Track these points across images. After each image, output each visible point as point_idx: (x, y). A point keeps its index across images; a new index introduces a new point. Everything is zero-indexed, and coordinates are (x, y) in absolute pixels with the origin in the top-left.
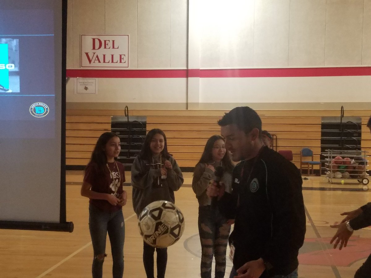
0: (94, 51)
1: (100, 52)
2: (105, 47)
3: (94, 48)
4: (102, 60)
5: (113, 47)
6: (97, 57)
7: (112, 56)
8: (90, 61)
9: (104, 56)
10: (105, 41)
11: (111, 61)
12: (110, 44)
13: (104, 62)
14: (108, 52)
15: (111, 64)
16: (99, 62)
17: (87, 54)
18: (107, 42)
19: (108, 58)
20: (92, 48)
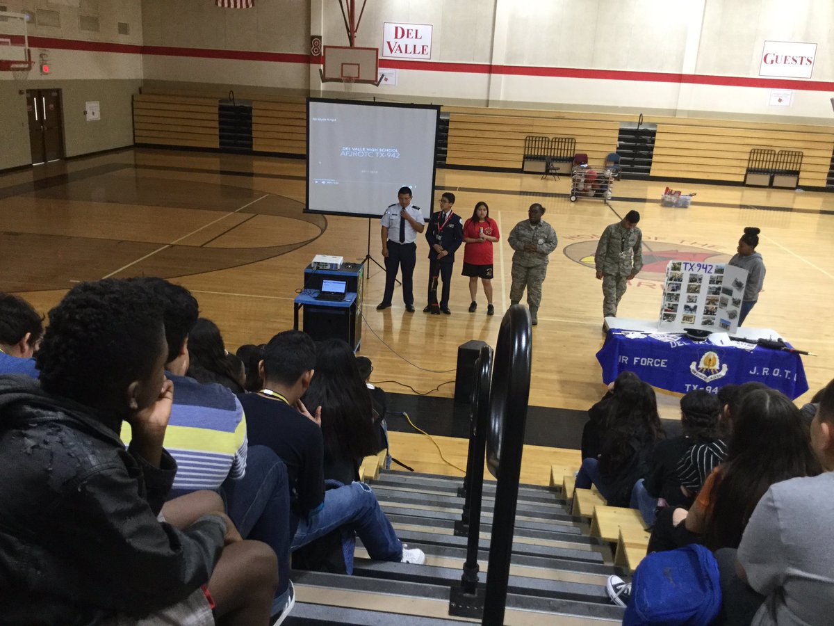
0: (396, 40)
1: (402, 42)
2: (408, 37)
3: (396, 37)
4: (403, 50)
5: (416, 37)
6: (399, 46)
7: (415, 46)
8: (391, 51)
9: (406, 46)
10: (408, 30)
11: (413, 52)
12: (413, 34)
13: (406, 52)
14: (411, 42)
15: (413, 55)
16: (401, 52)
17: (389, 43)
18: (410, 31)
19: (410, 49)
20: (394, 36)
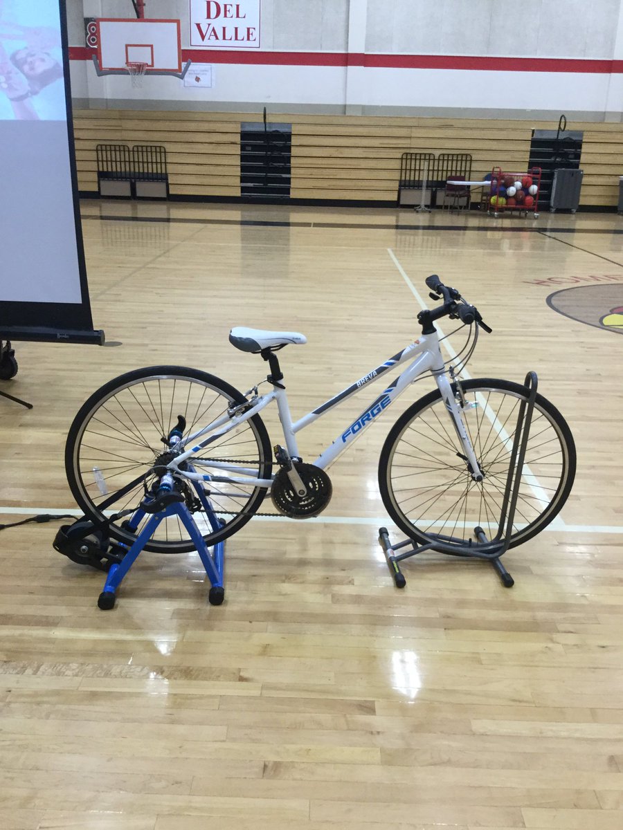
0: (209, 21)
1: (218, 23)
2: (225, 16)
3: (209, 17)
4: (220, 35)
5: (238, 16)
6: (214, 30)
7: (236, 29)
8: (203, 37)
9: (224, 28)
10: (225, 6)
11: (234, 38)
12: (233, 11)
13: (224, 38)
14: (230, 23)
15: (234, 43)
16: (217, 38)
17: (198, 25)
18: (228, 7)
19: (230, 33)
20: (206, 16)
